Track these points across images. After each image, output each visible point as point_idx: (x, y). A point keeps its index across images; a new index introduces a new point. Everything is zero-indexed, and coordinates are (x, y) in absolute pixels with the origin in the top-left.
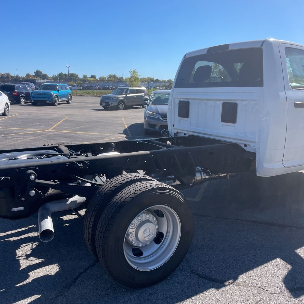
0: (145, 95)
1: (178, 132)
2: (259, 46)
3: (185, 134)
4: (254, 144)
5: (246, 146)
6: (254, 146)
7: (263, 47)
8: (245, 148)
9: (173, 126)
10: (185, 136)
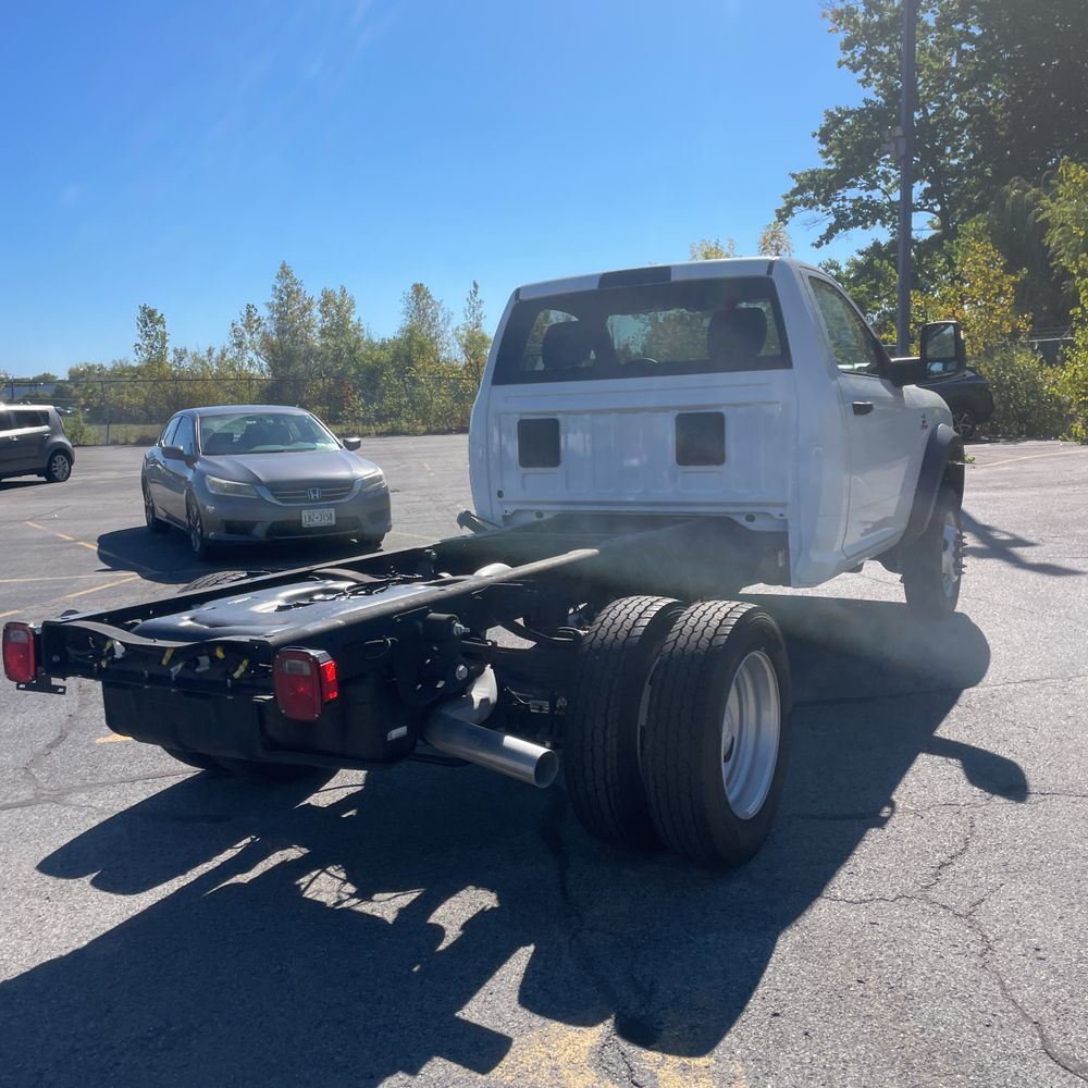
0: (54, 432)
1: (517, 511)
2: (763, 273)
3: (539, 514)
4: (781, 511)
5: (751, 518)
6: (781, 515)
7: (773, 277)
8: (752, 526)
9: (500, 494)
10: (540, 519)
